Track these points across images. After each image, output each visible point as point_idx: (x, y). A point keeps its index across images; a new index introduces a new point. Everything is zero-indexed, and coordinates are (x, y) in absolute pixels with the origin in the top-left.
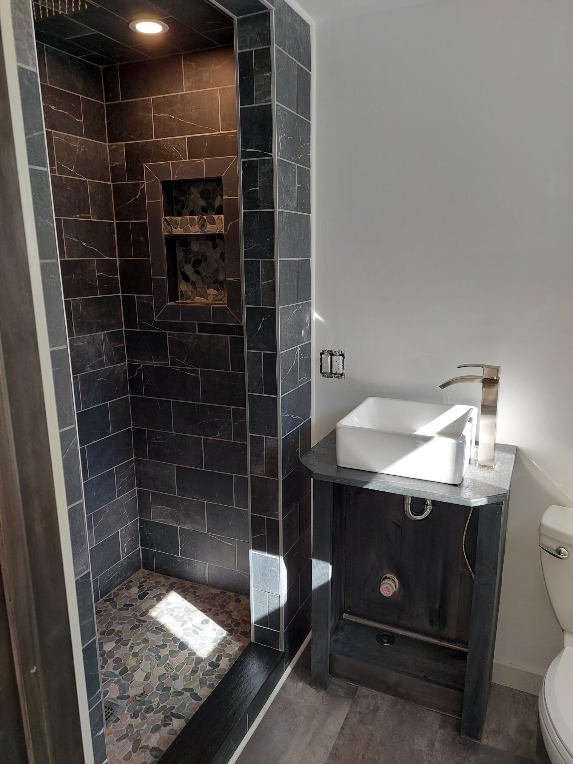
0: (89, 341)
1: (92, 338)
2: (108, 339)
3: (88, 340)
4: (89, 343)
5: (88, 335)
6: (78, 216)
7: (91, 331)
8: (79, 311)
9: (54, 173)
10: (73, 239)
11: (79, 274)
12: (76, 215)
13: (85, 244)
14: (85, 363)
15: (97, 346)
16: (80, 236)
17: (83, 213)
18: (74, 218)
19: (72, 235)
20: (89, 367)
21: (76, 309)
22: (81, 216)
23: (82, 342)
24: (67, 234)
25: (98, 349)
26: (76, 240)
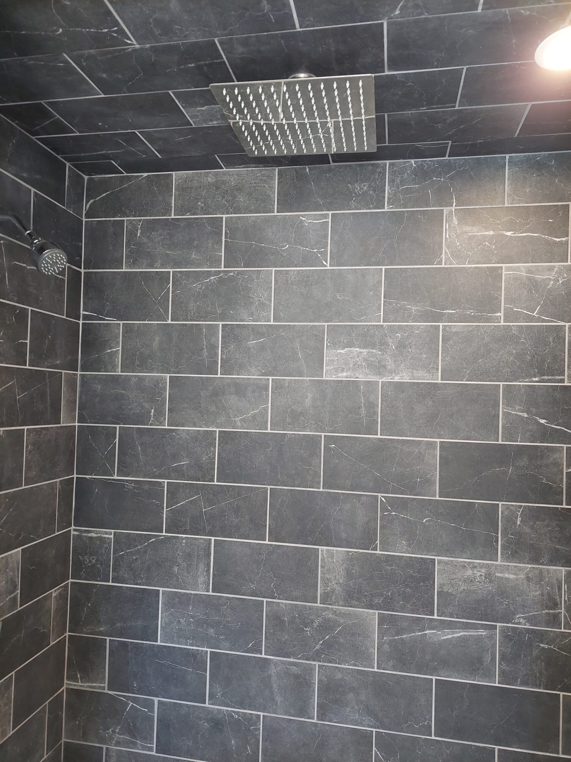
0: (530, 575)
1: (537, 572)
3: (527, 574)
4: (528, 579)
5: (530, 566)
6: (537, 379)
7: (535, 560)
8: (515, 523)
9: (496, 323)
10: (520, 414)
11: (523, 466)
12: (531, 378)
13: (545, 421)
14: (514, 608)
15: (549, 588)
16: (534, 410)
17: (548, 375)
18: (526, 382)
19: (517, 407)
20: (522, 617)
21: (510, 520)
22: (543, 379)
23: (513, 574)
24: (507, 405)
25: (549, 594)
26: (526, 416)
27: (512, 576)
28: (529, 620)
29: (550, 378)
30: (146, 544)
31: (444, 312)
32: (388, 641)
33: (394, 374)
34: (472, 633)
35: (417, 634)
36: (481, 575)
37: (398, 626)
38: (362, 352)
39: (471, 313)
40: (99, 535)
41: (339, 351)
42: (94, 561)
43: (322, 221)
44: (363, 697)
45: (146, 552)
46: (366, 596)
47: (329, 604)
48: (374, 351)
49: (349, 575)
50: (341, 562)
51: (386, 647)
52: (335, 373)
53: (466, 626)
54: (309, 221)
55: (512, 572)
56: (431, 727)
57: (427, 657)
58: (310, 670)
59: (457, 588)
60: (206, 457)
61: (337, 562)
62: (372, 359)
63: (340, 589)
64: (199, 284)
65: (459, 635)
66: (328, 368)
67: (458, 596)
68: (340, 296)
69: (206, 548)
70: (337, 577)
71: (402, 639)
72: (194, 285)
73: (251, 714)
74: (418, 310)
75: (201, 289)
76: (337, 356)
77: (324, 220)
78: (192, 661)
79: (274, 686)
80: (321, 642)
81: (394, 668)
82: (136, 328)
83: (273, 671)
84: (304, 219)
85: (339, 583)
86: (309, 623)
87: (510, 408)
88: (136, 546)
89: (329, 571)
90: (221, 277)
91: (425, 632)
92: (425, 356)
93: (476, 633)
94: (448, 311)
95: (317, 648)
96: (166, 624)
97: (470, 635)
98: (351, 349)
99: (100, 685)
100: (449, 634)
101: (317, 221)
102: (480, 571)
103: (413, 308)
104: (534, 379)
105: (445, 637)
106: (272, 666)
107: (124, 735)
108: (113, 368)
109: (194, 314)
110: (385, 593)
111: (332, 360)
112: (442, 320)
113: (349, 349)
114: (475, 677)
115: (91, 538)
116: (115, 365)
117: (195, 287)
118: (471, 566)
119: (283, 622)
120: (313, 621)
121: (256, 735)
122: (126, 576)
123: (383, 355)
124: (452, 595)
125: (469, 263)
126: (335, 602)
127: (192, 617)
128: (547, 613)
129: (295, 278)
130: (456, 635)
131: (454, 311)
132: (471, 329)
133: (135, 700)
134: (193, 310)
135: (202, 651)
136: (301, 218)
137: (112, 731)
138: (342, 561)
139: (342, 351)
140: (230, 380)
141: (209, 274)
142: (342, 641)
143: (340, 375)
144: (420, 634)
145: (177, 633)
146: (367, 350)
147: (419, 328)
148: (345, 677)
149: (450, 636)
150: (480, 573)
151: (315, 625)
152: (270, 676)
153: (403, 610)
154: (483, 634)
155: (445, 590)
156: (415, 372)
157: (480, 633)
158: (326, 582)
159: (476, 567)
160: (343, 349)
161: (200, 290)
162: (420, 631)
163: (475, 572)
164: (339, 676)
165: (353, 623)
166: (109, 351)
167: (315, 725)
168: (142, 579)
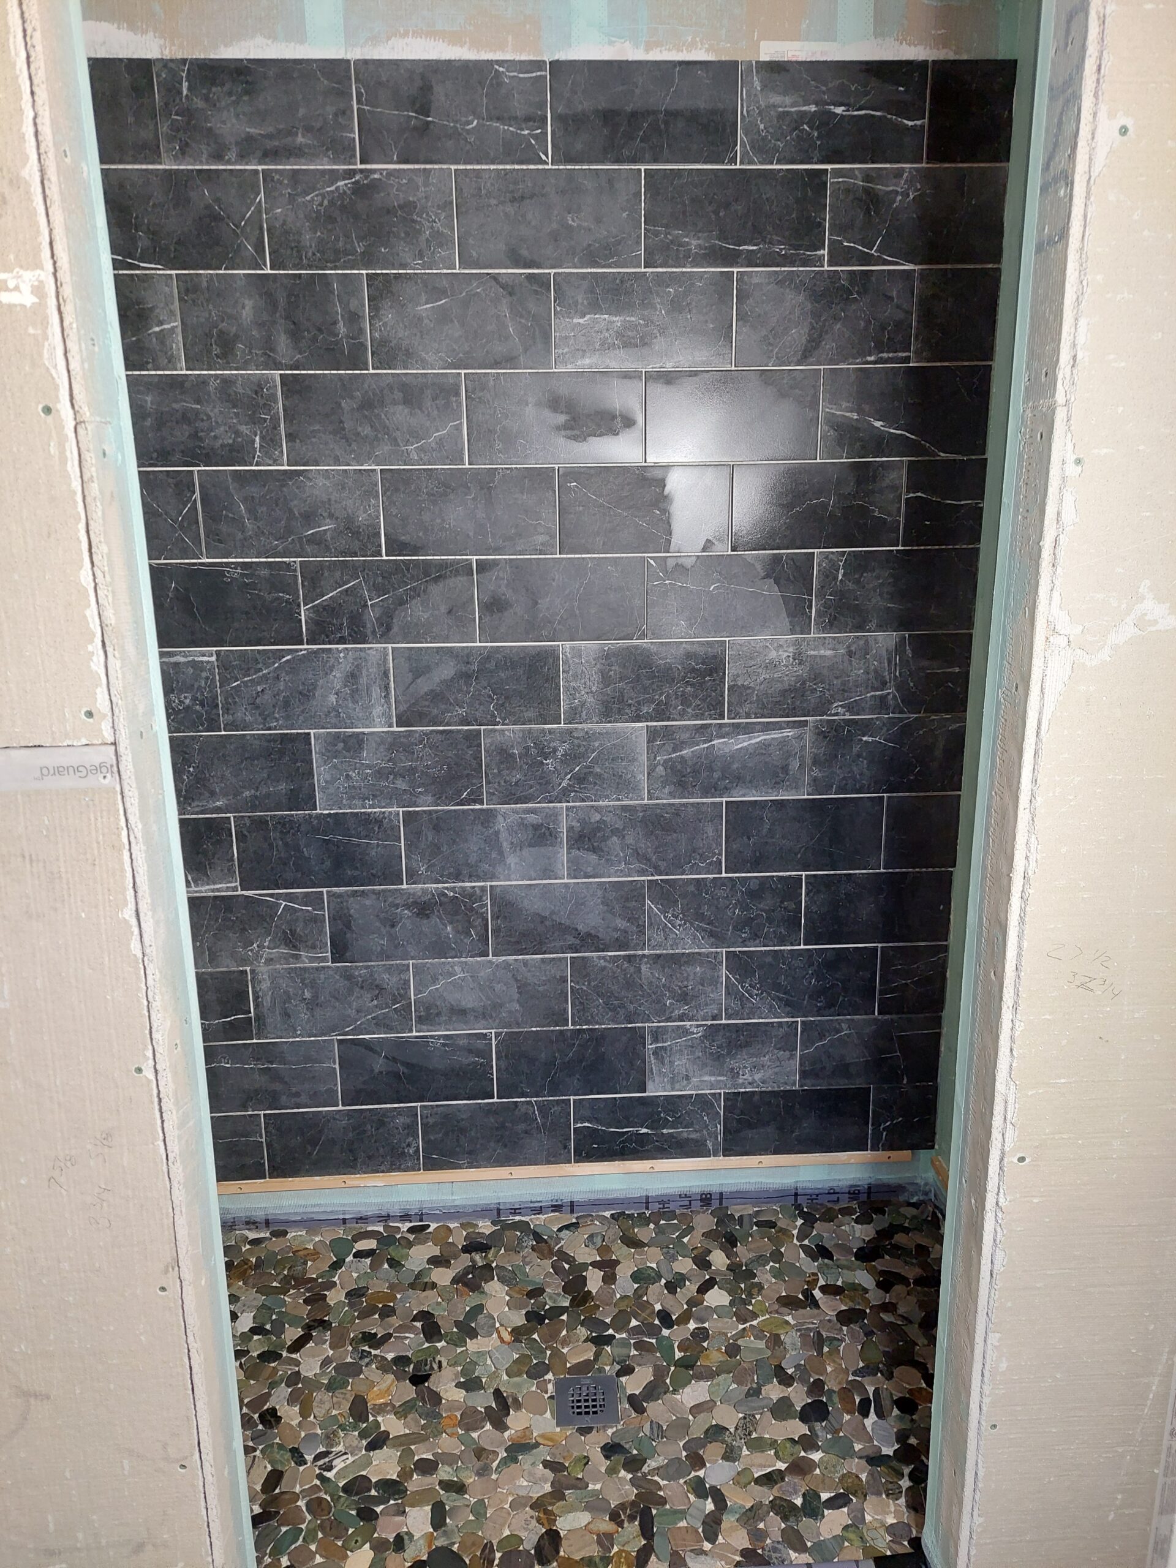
0: (852, 648)
1: (862, 642)
2: (912, 650)
3: (848, 647)
4: (850, 654)
5: (853, 635)
6: (872, 358)
7: (860, 628)
8: (836, 578)
9: (818, 266)
10: (848, 414)
11: (849, 494)
12: (865, 357)
13: (881, 423)
14: (832, 696)
15: (875, 663)
16: (866, 407)
17: (888, 352)
18: (857, 364)
19: (844, 404)
20: (841, 706)
21: (829, 575)
22: (881, 358)
23: (830, 649)
24: (830, 403)
25: (876, 671)
26: (855, 417)
27: (829, 653)
28: (850, 708)
29: (891, 355)
30: (276, 665)
31: (741, 248)
32: (662, 762)
33: (664, 358)
34: (776, 735)
35: (702, 746)
36: (789, 656)
37: (675, 739)
38: (614, 322)
39: (781, 250)
40: (190, 659)
41: (576, 321)
42: (187, 701)
43: (534, 74)
44: (630, 840)
45: (278, 678)
46: (630, 705)
47: (577, 723)
48: (633, 319)
49: (606, 679)
50: (594, 662)
51: (660, 770)
52: (572, 360)
53: (767, 728)
54: (512, 74)
55: (830, 646)
56: (721, 863)
57: (716, 775)
58: (554, 815)
59: (755, 678)
60: (364, 515)
61: (587, 662)
62: (630, 333)
63: (592, 700)
64: (317, 196)
65: (758, 740)
66: (560, 351)
67: (757, 688)
68: (573, 220)
69: (380, 662)
70: (588, 683)
71: (682, 757)
72: (308, 198)
73: (474, 887)
74: (700, 245)
75: (321, 205)
76: (573, 330)
77: (539, 73)
78: (376, 828)
79: (505, 844)
80: (569, 776)
81: (672, 795)
82: (205, 284)
83: (501, 824)
84: (501, 69)
85: (592, 692)
86: (550, 753)
87: (834, 407)
88: (260, 670)
89: (575, 676)
90: (357, 182)
91: (713, 743)
92: (712, 326)
93: (780, 735)
94: (746, 247)
95: (564, 784)
96: (326, 782)
97: (773, 739)
98: (597, 316)
99: (229, 885)
100: (744, 741)
101: (526, 75)
102: (786, 651)
103: (693, 242)
104: (869, 359)
105: (740, 746)
106: (500, 819)
107: (278, 947)
108: (169, 362)
109: (314, 254)
110: (657, 697)
111: (566, 337)
112: (737, 263)
113: (592, 316)
114: (779, 792)
115: (177, 664)
116: (172, 355)
117: (309, 201)
118: (776, 645)
119: (513, 755)
120: (555, 750)
121: (482, 914)
122: (249, 718)
123: (646, 325)
124: (749, 688)
125: (779, 162)
126: (587, 719)
127: (369, 767)
128: (872, 696)
129: (492, 185)
130: (753, 741)
131: (755, 248)
132: (780, 277)
133: (289, 897)
134: (311, 247)
135: (390, 813)
136: (497, 67)
137: (258, 946)
138: (594, 660)
139: (581, 321)
140: (390, 377)
141: (334, 176)
142: (598, 770)
143: (579, 363)
144: (706, 745)
145: (346, 793)
146: (622, 318)
147: (702, 277)
148: (604, 818)
149: (745, 744)
150: (787, 654)
151: (559, 754)
152: (497, 833)
153: (682, 716)
154: (790, 734)
155: (739, 683)
156: (697, 353)
157: (785, 734)
158: (572, 692)
159: (781, 646)
160: (583, 316)
161: (319, 208)
162: (705, 742)
163: (780, 653)
164: (597, 817)
165: (613, 745)
166: (157, 329)
167: (566, 885)
168: (277, 720)
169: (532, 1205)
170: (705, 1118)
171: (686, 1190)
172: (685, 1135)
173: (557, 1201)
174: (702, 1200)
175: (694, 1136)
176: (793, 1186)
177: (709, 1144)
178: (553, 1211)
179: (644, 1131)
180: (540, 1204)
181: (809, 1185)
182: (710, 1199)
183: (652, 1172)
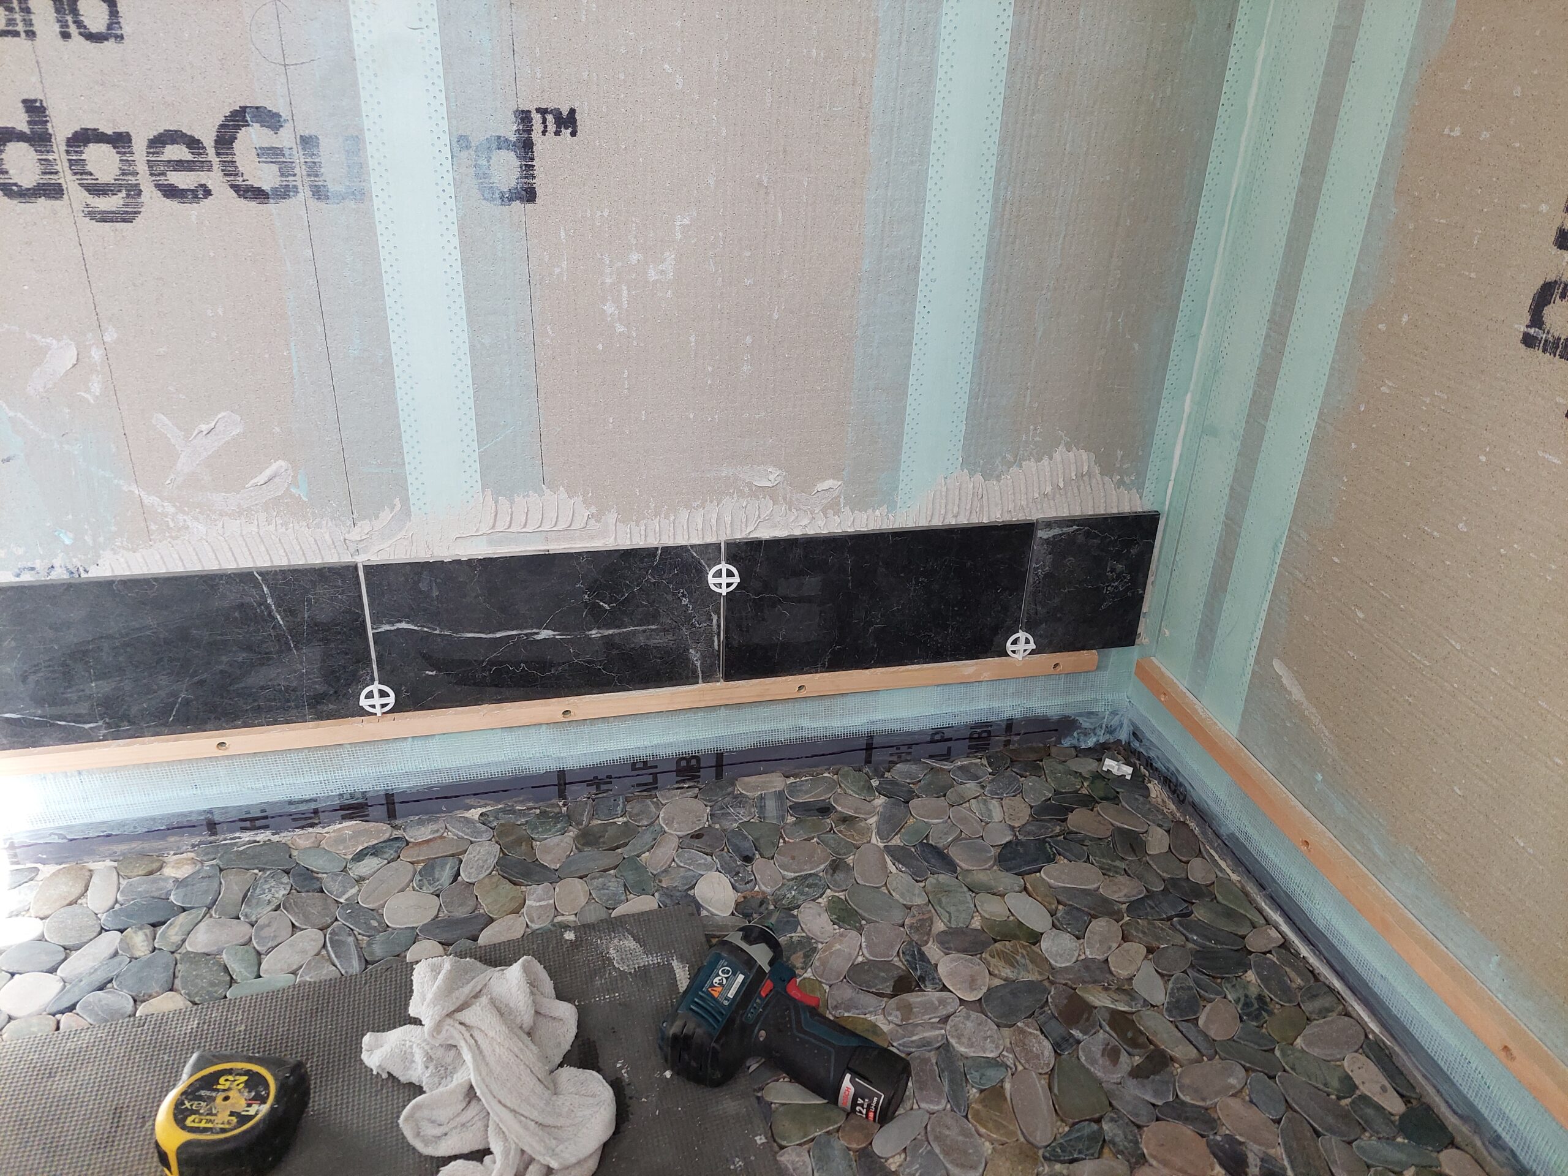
169: (293, 809)
170: (685, 601)
171: (644, 753)
172: (641, 640)
173: (352, 796)
174: (679, 772)
175: (659, 640)
176: (864, 729)
177: (695, 656)
178: (345, 818)
179: (545, 634)
180: (313, 806)
181: (896, 727)
182: (699, 768)
183: (568, 722)
